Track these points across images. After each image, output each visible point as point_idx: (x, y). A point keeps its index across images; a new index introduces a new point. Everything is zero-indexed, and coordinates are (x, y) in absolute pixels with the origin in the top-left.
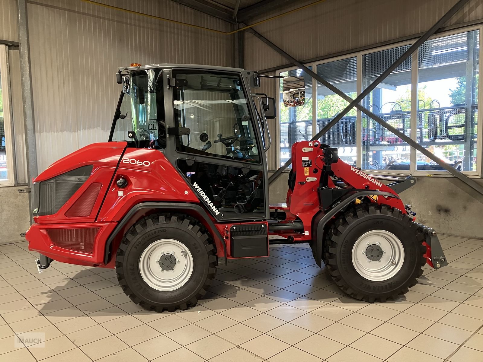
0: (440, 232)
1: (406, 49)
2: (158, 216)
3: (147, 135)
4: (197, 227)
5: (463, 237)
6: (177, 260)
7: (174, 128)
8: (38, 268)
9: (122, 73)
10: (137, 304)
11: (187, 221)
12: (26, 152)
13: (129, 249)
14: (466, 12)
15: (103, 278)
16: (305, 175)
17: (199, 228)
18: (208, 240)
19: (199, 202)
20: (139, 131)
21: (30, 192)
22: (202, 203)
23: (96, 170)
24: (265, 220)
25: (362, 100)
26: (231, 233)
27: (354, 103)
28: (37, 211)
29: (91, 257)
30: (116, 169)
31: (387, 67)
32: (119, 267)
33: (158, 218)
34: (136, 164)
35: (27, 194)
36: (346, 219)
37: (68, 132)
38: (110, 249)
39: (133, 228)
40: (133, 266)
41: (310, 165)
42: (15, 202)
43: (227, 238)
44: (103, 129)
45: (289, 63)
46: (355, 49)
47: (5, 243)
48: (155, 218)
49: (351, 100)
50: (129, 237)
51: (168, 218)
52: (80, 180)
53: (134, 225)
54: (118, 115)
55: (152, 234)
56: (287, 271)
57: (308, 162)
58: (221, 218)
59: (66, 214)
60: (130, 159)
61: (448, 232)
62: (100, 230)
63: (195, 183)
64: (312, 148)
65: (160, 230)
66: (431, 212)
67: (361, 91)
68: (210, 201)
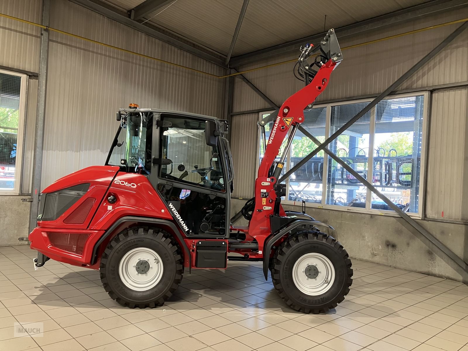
0: (388, 264)
1: (365, 105)
2: (138, 228)
3: (136, 162)
4: (169, 240)
5: (405, 270)
6: (151, 266)
7: (158, 159)
8: (35, 265)
9: (121, 113)
10: (114, 300)
11: (161, 234)
12: (33, 167)
13: (112, 253)
14: (414, 80)
15: (88, 279)
16: (263, 204)
17: (170, 240)
18: (177, 251)
19: (173, 219)
20: (130, 158)
21: (32, 202)
22: (174, 221)
23: (93, 187)
24: (226, 239)
25: (329, 144)
26: (197, 247)
27: (322, 146)
28: (41, 217)
29: (81, 258)
30: (108, 188)
31: (350, 118)
32: (103, 267)
33: (138, 230)
34: (125, 185)
35: (29, 203)
36: (290, 242)
37: (71, 151)
38: (97, 253)
39: (117, 237)
40: (114, 267)
41: (267, 196)
42: (18, 210)
43: (193, 251)
44: (102, 151)
45: (271, 107)
46: (325, 101)
47: (4, 245)
48: (136, 230)
49: (319, 143)
50: (113, 243)
51: (146, 231)
52: (78, 194)
53: (118, 235)
54: (115, 143)
55: (132, 243)
56: (246, 286)
57: (266, 193)
58: (189, 234)
59: (64, 221)
60: (120, 180)
61: (394, 265)
62: (90, 235)
63: (171, 204)
64: (269, 183)
65: (139, 240)
66: (381, 246)
67: (328, 136)
68: (182, 220)
